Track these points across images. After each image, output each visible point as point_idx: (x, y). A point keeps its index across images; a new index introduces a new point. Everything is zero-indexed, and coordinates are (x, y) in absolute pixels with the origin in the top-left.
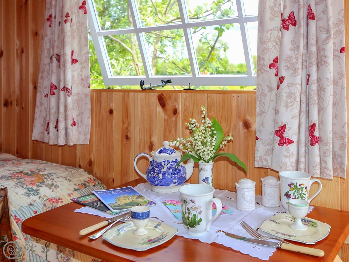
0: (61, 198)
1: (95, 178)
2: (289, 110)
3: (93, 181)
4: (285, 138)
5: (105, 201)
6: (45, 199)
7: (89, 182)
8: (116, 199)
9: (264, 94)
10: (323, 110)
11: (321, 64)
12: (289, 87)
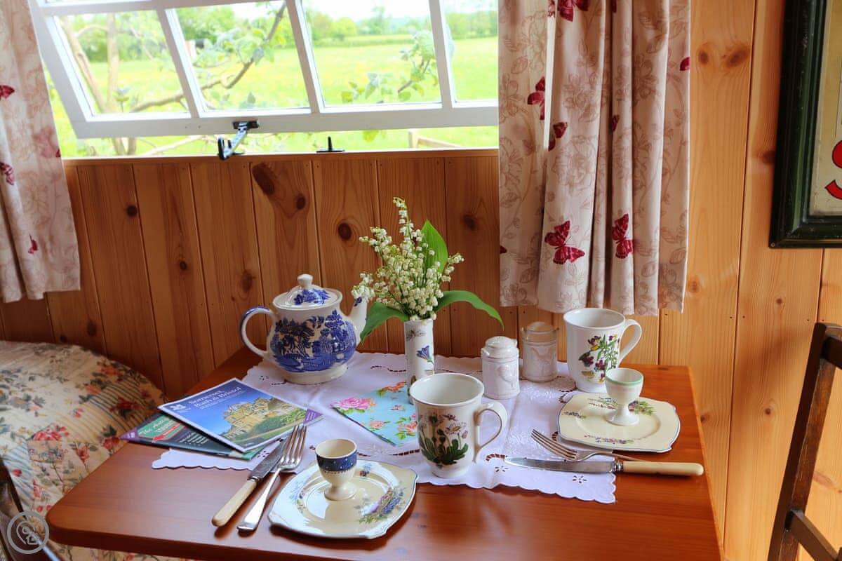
0: (61, 426)
1: (113, 362)
2: (575, 191)
3: (112, 371)
4: (569, 248)
5: (211, 430)
6: (28, 436)
7: (103, 373)
8: (225, 418)
9: (517, 158)
10: (644, 187)
11: (642, 93)
12: (576, 145)
